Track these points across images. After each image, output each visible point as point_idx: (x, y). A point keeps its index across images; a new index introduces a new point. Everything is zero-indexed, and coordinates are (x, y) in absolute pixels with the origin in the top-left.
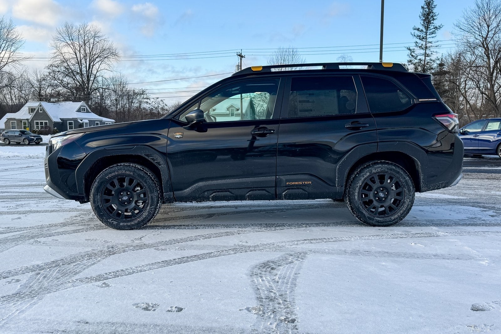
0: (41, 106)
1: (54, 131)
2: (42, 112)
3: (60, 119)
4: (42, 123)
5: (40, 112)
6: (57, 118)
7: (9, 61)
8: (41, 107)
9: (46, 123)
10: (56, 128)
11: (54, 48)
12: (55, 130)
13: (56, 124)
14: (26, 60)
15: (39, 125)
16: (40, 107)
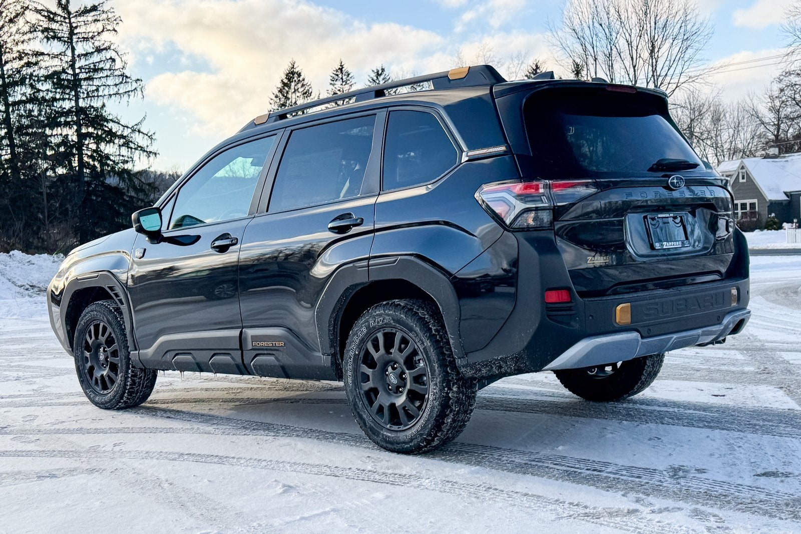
0: (743, 168)
1: (767, 222)
2: (745, 181)
3: (786, 193)
4: (744, 206)
5: (741, 180)
6: (778, 191)
7: (682, 80)
8: (744, 171)
9: (752, 205)
10: (773, 215)
11: (789, 34)
12: (769, 219)
13: (774, 206)
14: (714, 72)
15: (739, 211)
16: (740, 171)
